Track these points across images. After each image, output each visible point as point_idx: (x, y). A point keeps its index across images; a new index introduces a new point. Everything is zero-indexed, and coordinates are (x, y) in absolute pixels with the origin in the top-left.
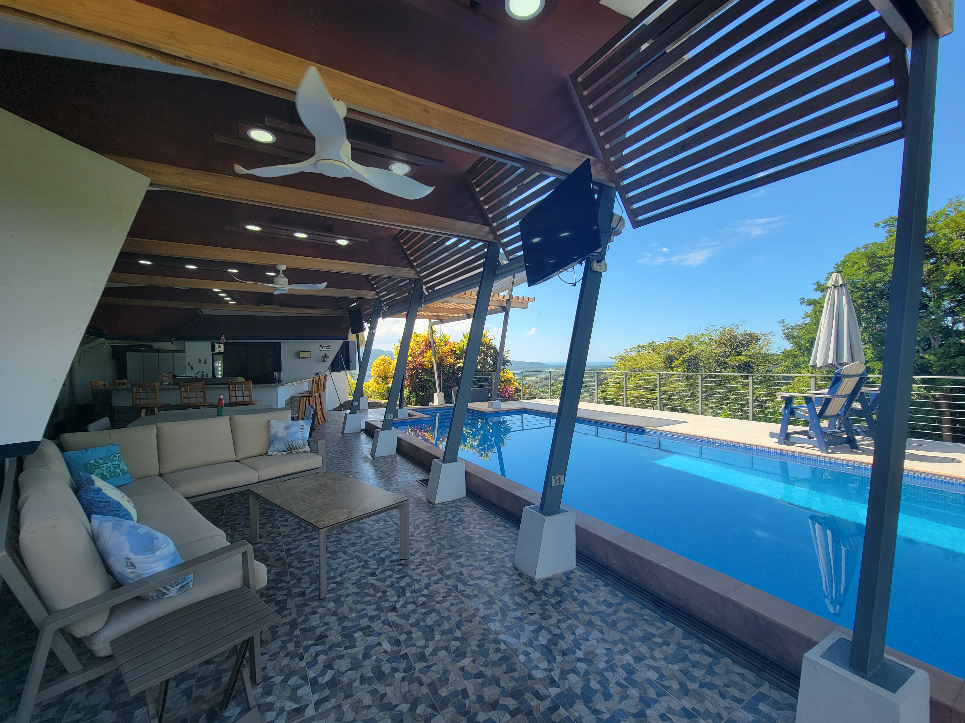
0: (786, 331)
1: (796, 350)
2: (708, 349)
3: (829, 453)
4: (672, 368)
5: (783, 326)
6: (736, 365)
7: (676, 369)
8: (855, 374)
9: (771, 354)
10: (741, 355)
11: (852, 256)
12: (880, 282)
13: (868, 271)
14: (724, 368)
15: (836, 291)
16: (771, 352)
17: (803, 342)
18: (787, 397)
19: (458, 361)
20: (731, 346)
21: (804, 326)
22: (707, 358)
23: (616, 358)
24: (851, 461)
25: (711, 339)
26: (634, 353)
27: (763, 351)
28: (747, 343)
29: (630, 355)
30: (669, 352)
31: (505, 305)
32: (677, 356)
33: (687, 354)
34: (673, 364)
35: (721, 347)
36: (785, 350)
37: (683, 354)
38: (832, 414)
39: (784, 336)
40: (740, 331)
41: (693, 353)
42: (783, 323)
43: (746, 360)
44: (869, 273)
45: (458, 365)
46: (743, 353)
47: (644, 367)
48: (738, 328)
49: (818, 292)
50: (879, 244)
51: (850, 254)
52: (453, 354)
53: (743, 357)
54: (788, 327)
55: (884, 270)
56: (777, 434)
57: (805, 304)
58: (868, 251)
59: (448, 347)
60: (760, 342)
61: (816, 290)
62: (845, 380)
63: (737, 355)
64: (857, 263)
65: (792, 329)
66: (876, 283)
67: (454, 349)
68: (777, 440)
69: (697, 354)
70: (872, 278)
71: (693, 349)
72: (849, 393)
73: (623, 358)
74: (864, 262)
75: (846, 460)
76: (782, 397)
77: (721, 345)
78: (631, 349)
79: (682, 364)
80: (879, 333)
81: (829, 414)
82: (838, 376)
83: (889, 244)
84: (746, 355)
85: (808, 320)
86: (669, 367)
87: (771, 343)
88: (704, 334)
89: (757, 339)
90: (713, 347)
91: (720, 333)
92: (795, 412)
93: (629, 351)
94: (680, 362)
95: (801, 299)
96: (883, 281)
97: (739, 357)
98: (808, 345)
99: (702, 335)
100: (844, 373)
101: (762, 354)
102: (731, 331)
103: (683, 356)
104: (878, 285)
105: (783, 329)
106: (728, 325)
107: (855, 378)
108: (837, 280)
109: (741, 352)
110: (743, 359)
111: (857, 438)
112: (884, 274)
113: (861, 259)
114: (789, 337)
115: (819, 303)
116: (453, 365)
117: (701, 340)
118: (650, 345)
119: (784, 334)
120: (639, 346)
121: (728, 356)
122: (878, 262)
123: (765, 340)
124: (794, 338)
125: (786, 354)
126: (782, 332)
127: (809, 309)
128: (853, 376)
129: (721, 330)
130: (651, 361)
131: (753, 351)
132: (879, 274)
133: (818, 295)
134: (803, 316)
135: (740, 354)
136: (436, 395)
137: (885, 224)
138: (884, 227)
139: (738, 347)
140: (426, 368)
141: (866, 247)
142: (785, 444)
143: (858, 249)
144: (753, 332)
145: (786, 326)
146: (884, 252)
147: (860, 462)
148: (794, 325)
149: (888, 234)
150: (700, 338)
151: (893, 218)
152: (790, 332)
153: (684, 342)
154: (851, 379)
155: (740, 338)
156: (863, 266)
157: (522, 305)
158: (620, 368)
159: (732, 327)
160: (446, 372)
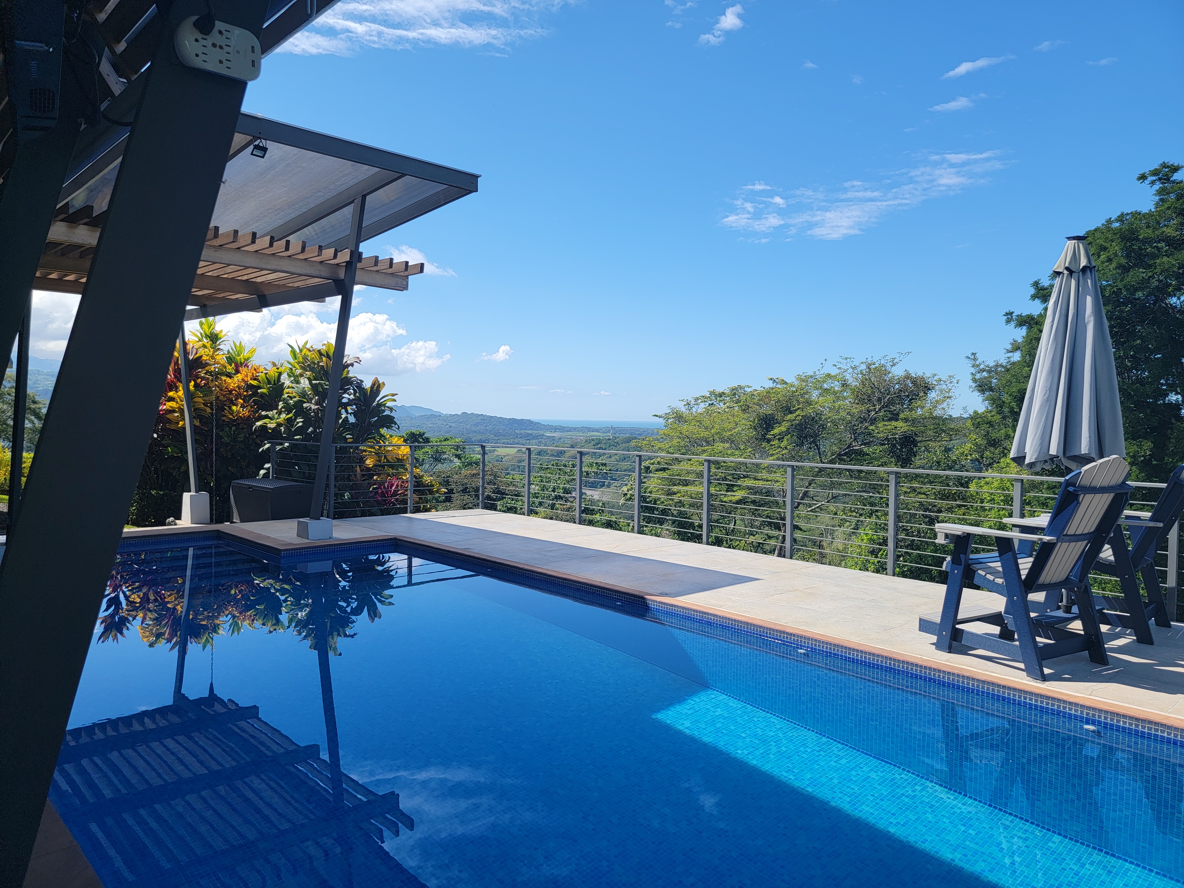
0: (978, 376)
1: (993, 413)
2: (837, 405)
3: (1044, 678)
4: (769, 441)
5: (973, 366)
6: (887, 439)
7: (776, 442)
8: (1105, 484)
9: (951, 419)
10: (897, 420)
11: (1098, 235)
12: (1142, 289)
13: (1124, 266)
14: (865, 444)
15: (1073, 283)
16: (951, 416)
17: (1006, 398)
18: (958, 536)
19: (263, 413)
20: (879, 400)
21: (1009, 367)
22: (835, 423)
23: (666, 417)
24: (1094, 709)
25: (845, 385)
26: (702, 407)
27: (938, 412)
28: (908, 396)
29: (694, 410)
30: (767, 410)
31: (342, 274)
32: (779, 416)
33: (797, 413)
34: (772, 433)
35: (862, 401)
36: (975, 412)
37: (791, 413)
38: (1054, 581)
39: (974, 385)
40: (898, 372)
41: (809, 411)
42: (975, 359)
43: (906, 428)
44: (1125, 269)
45: (259, 424)
46: (902, 416)
47: (716, 437)
48: (894, 365)
49: (1037, 302)
50: (1144, 215)
51: (1096, 230)
52: (251, 396)
53: (899, 424)
54: (982, 367)
55: (1150, 266)
56: (935, 623)
57: (1013, 324)
58: (1125, 227)
59: (239, 376)
60: (933, 395)
61: (1034, 297)
62: (1086, 500)
63: (890, 420)
64: (1105, 249)
65: (989, 372)
66: (1136, 290)
67: (254, 383)
68: (934, 639)
69: (817, 414)
70: (1129, 279)
71: (809, 403)
72: (1092, 530)
73: (679, 418)
74: (1116, 247)
75: (1082, 706)
76: (947, 536)
77: (861, 397)
78: (697, 399)
79: (787, 432)
80: (1134, 387)
81: (1047, 581)
82: (1071, 489)
83: (1160, 216)
84: (906, 420)
85: (1017, 357)
86: (764, 438)
87: (950, 397)
88: (833, 374)
89: (927, 388)
90: (847, 401)
91: (862, 373)
92: (974, 572)
93: (693, 402)
94: (783, 429)
95: (1007, 314)
96: (1147, 287)
97: (894, 423)
98: (1014, 404)
99: (829, 375)
100: (1083, 483)
101: (935, 418)
102: (882, 371)
103: (790, 417)
104: (1139, 294)
105: (973, 370)
106: (877, 357)
107: (1106, 495)
108: (1075, 257)
109: (898, 414)
110: (901, 427)
111: (1104, 628)
112: (1150, 274)
113: (1112, 241)
114: (983, 387)
115: (1037, 323)
116: (249, 421)
117: (825, 386)
118: (734, 391)
119: (975, 380)
120: (712, 393)
121: (873, 421)
122: (1140, 249)
123: (941, 391)
124: (991, 389)
125: (977, 420)
126: (970, 377)
127: (1021, 334)
128: (1103, 490)
129: (863, 367)
130: (732, 425)
131: (919, 411)
132: (1141, 273)
133: (1035, 308)
134: (1009, 347)
135: (895, 417)
136: (186, 497)
137: (1154, 178)
138: (1153, 183)
139: (891, 402)
140: (173, 427)
141: (1121, 218)
142: (950, 650)
143: (1109, 221)
144: (920, 374)
145: (978, 366)
146: (1150, 231)
147: (1113, 713)
148: (992, 364)
149: (1158, 198)
150: (824, 382)
151: (1168, 167)
152: (985, 378)
153: (794, 389)
154: (1098, 496)
155: (897, 386)
156: (1116, 255)
157: (392, 281)
158: (672, 438)
159: (883, 362)
160: (226, 440)
